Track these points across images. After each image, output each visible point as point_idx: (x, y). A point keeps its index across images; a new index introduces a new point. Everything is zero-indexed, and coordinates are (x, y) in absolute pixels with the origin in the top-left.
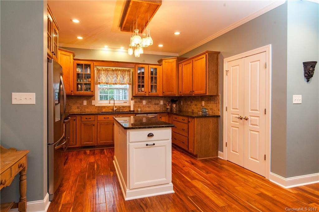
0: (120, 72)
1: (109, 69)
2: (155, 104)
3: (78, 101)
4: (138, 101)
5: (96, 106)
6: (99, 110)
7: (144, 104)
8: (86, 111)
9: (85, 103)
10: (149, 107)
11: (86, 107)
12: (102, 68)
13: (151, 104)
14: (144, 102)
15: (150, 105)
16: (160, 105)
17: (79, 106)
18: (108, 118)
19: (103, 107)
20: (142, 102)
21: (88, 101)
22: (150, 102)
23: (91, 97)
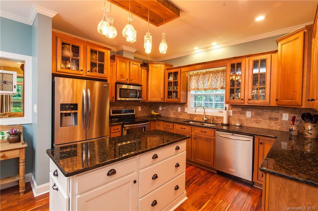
0: (211, 74)
1: (200, 73)
2: (270, 119)
3: (174, 108)
4: (238, 112)
5: (188, 113)
6: (191, 118)
7: (247, 116)
8: (180, 118)
9: (179, 109)
10: (257, 122)
11: (180, 114)
12: (193, 73)
13: (261, 117)
14: (249, 114)
15: (259, 119)
16: (282, 121)
17: (175, 112)
18: (185, 129)
19: (195, 115)
20: (245, 114)
21: (182, 108)
22: (260, 114)
23: (184, 105)
